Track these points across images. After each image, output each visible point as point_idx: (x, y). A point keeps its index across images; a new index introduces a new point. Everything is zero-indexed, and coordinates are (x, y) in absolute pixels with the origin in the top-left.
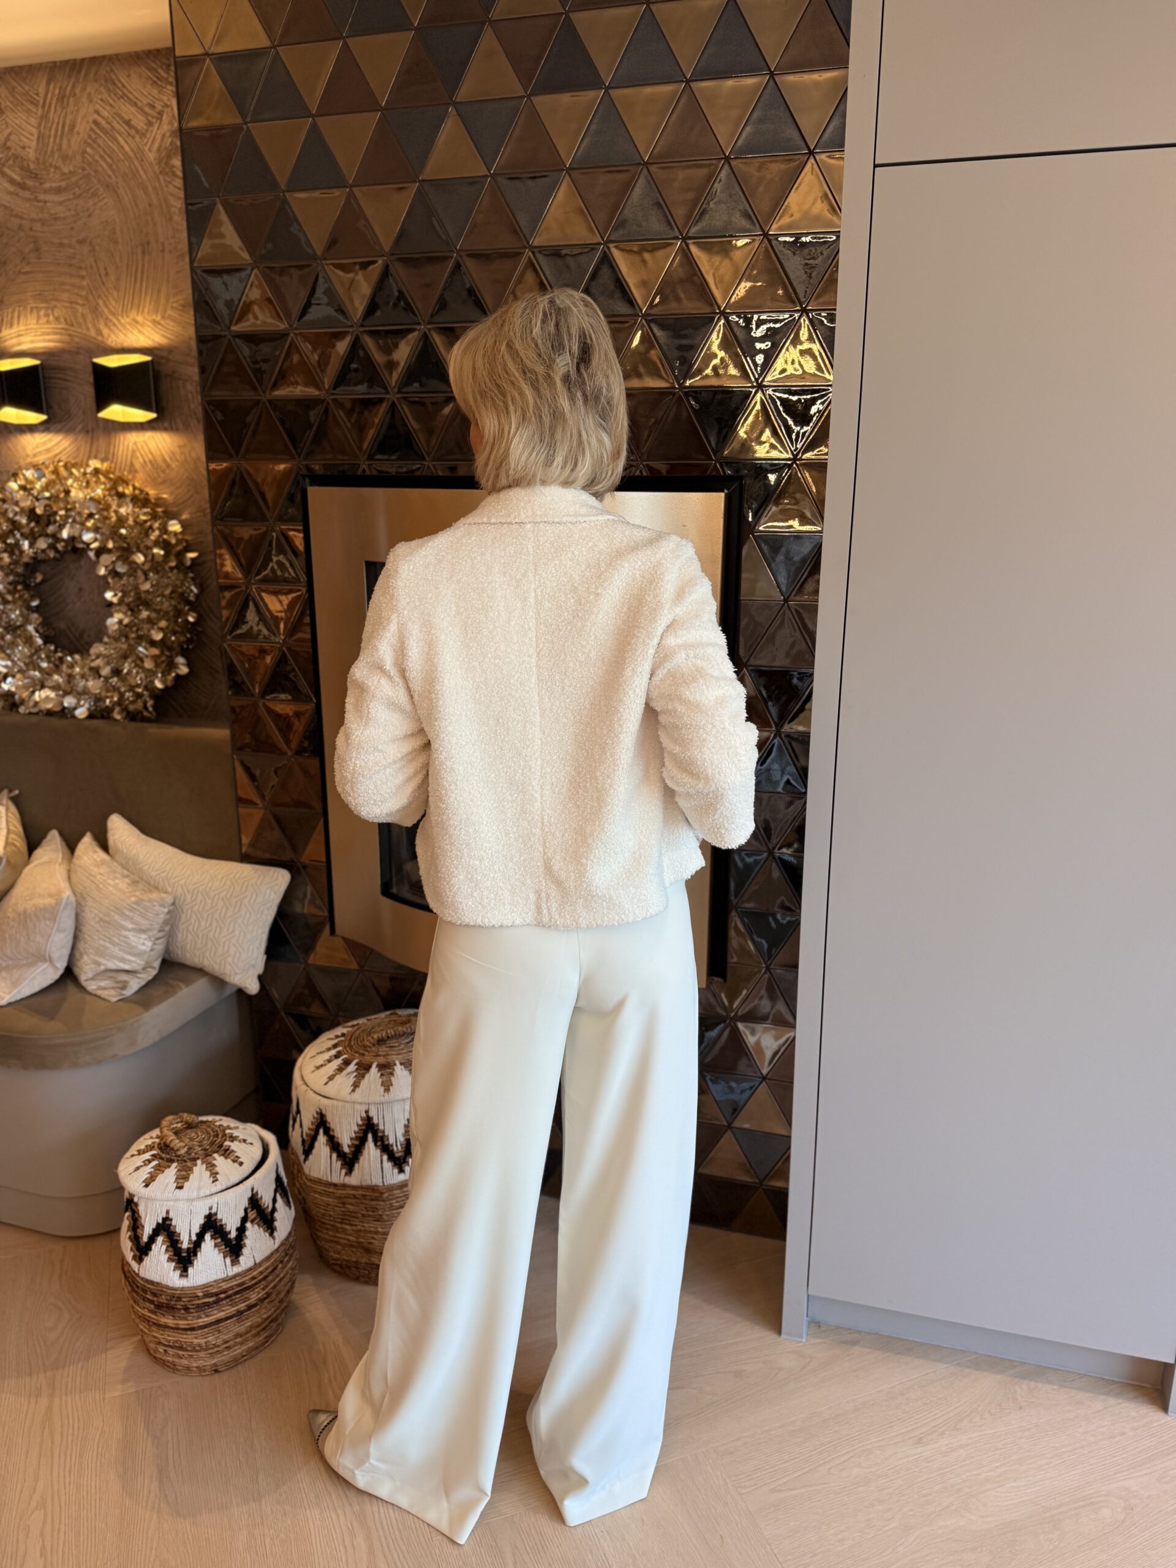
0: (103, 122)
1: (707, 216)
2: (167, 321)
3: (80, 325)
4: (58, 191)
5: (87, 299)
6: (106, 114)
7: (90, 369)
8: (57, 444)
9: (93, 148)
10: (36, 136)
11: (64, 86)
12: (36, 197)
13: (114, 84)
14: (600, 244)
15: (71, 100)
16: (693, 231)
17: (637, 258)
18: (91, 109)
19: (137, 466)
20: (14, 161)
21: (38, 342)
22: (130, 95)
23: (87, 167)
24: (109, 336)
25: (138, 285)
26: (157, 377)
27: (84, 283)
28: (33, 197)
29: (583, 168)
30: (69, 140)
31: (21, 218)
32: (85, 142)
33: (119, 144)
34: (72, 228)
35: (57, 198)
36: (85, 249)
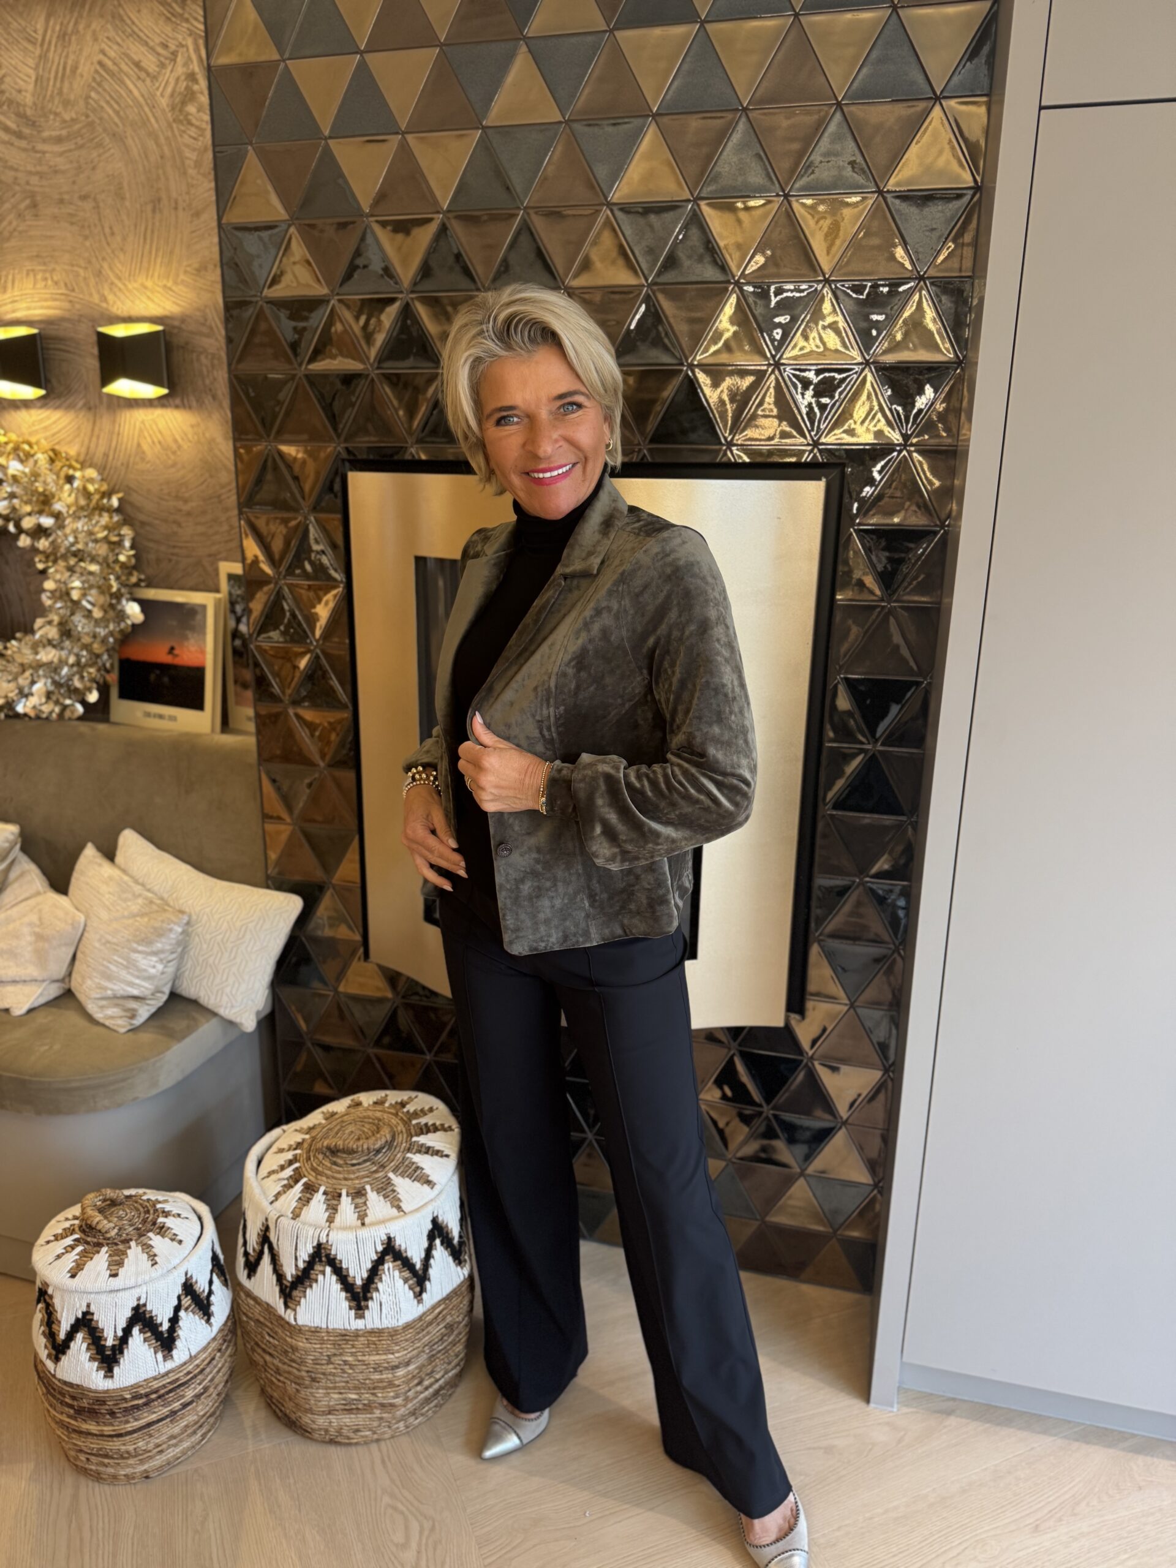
0: (109, 63)
2: (181, 287)
3: (81, 290)
4: (59, 140)
6: (112, 54)
7: (94, 338)
8: (55, 422)
9: (98, 93)
10: (33, 78)
11: (65, 22)
12: (34, 148)
13: (123, 20)
14: (688, 201)
15: (74, 38)
16: (798, 187)
17: (728, 217)
18: (96, 48)
19: (145, 447)
20: (9, 106)
21: (35, 308)
22: (141, 34)
23: (91, 114)
24: (115, 302)
25: (148, 247)
26: (169, 348)
27: (87, 244)
28: (29, 147)
29: (673, 113)
30: (71, 83)
31: (16, 170)
32: (89, 86)
33: (127, 88)
34: (74, 183)
35: (57, 148)
36: (88, 205)
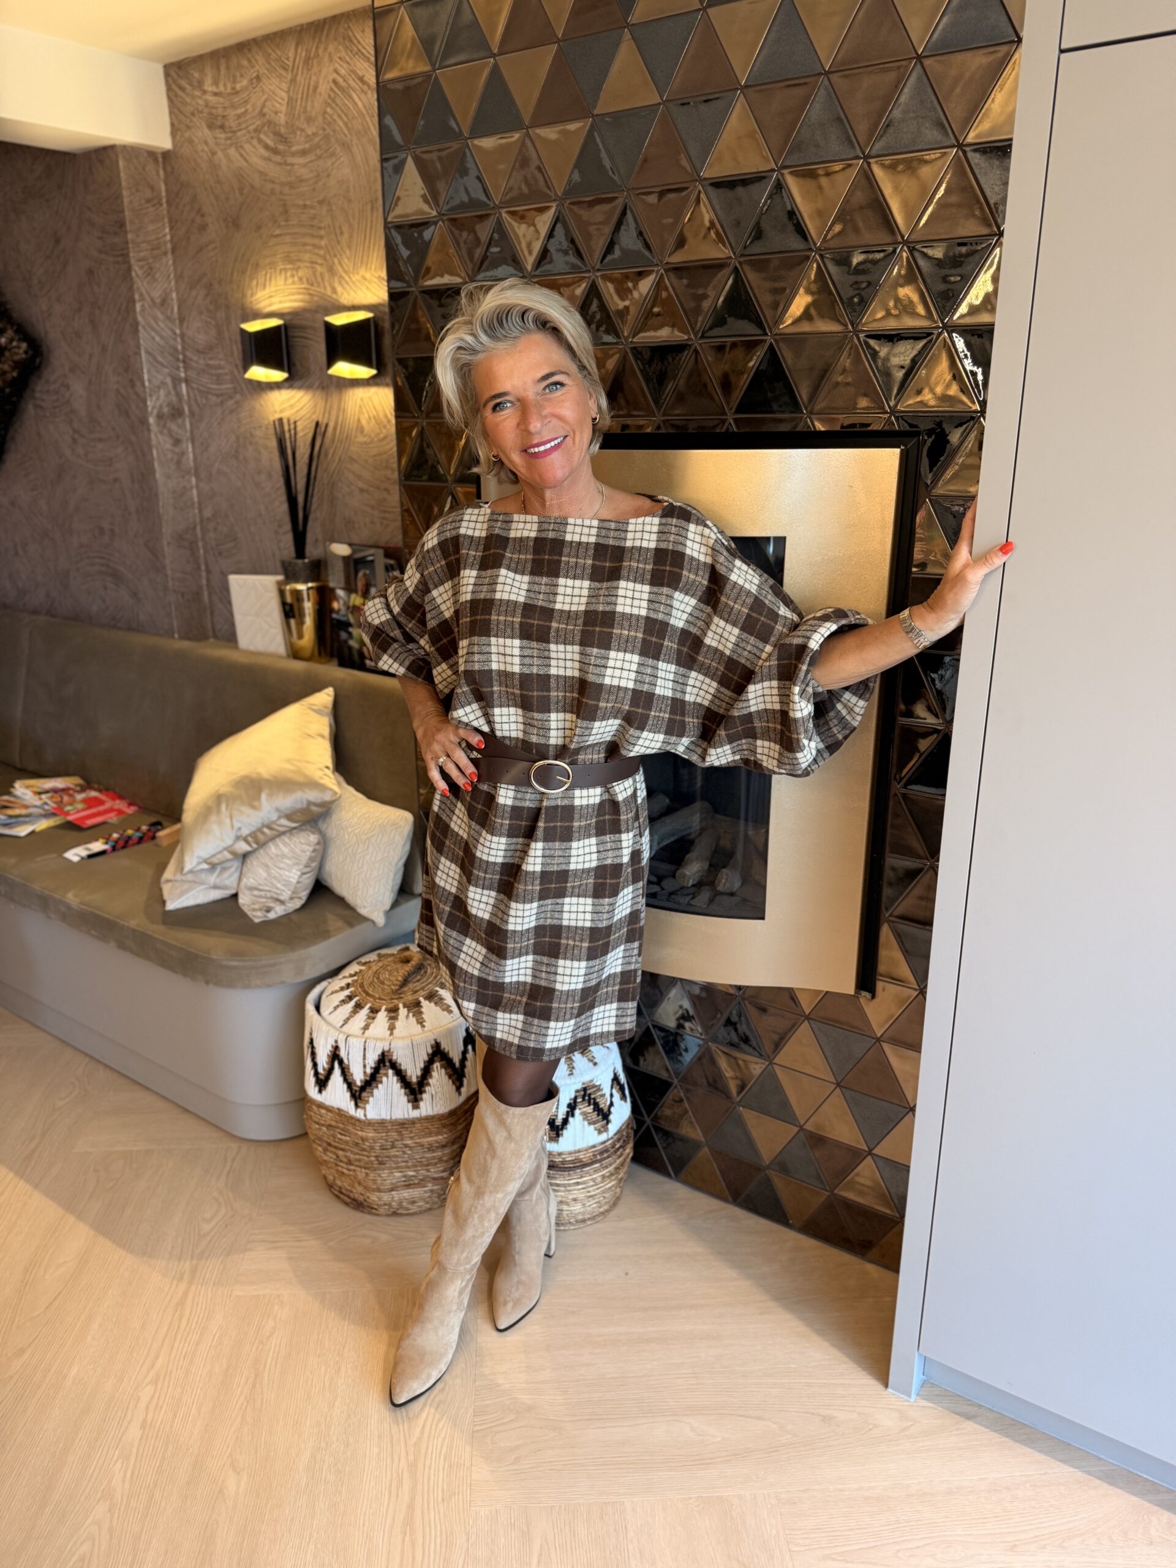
0: (340, 80)
1: (891, 130)
3: (319, 286)
4: (304, 153)
5: (325, 259)
6: (343, 72)
7: (323, 327)
8: (299, 401)
9: (332, 108)
10: (286, 100)
11: (309, 50)
12: (286, 161)
13: (351, 41)
14: (773, 170)
15: (315, 61)
16: (878, 147)
17: (810, 183)
19: (364, 422)
20: (268, 127)
21: (284, 302)
22: (364, 51)
23: (327, 128)
24: (342, 293)
26: (379, 334)
27: (323, 243)
28: (283, 161)
29: (758, 86)
31: (273, 182)
32: (326, 102)
34: (314, 189)
35: (302, 160)
36: (324, 209)
